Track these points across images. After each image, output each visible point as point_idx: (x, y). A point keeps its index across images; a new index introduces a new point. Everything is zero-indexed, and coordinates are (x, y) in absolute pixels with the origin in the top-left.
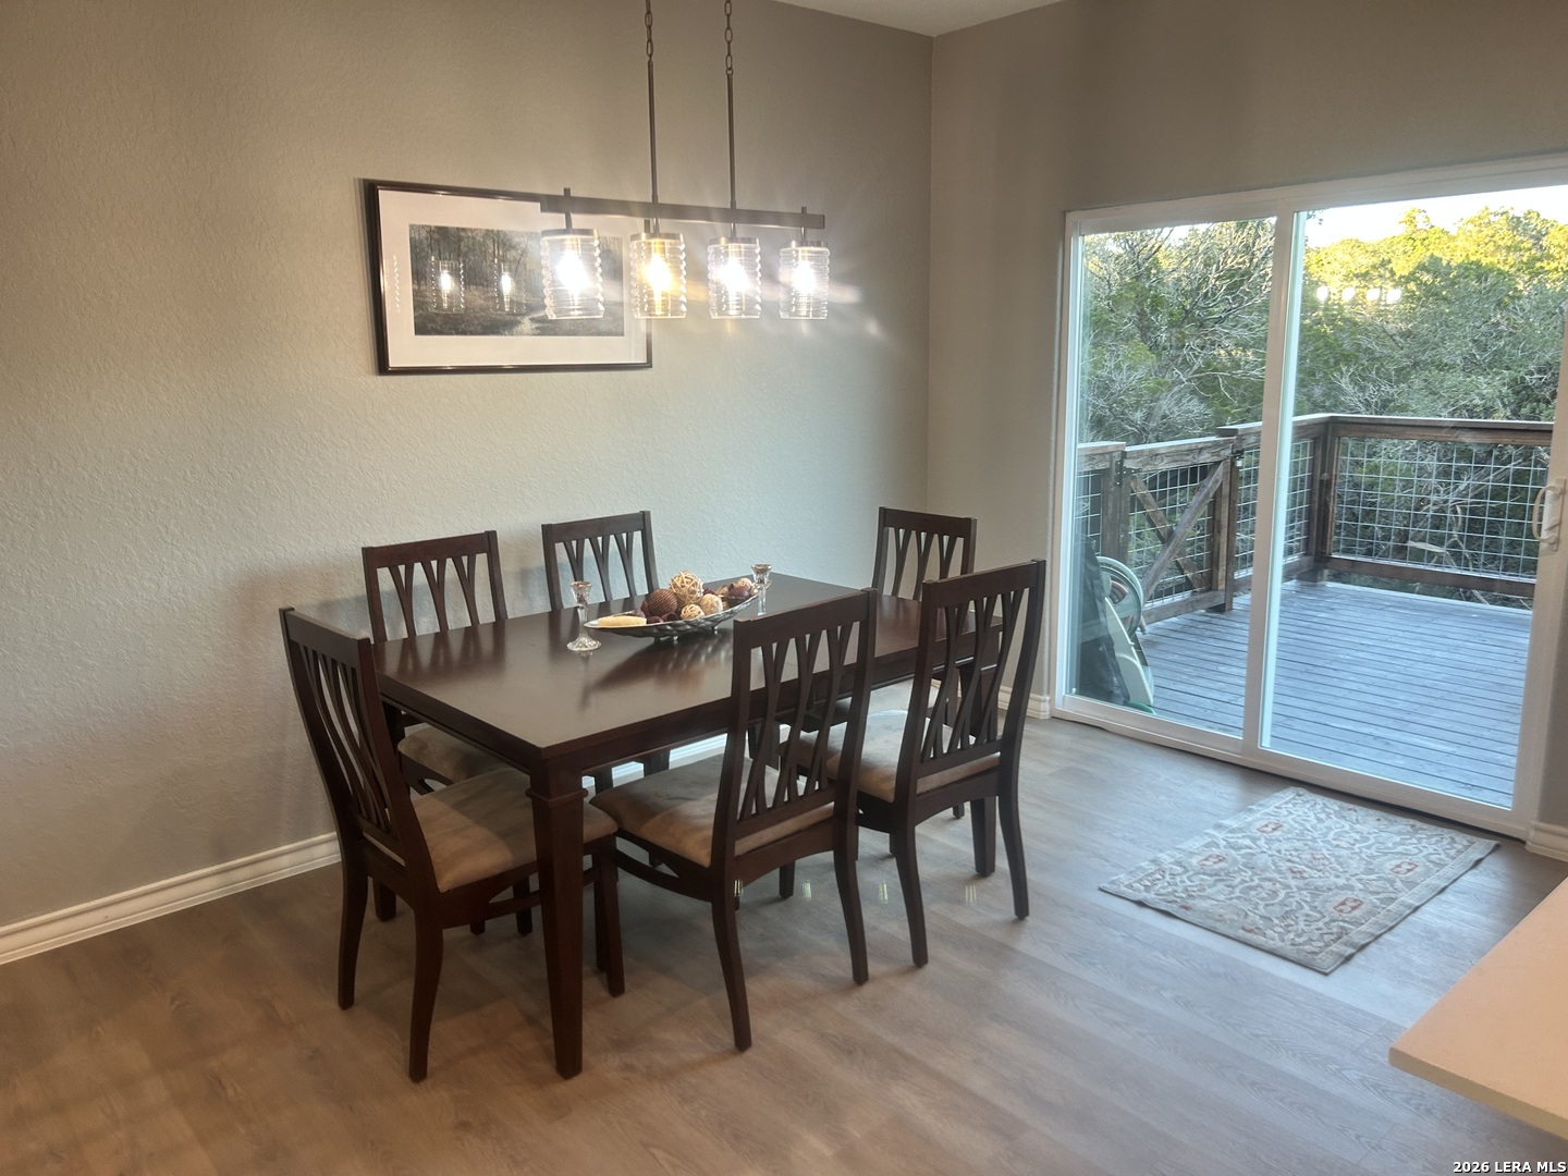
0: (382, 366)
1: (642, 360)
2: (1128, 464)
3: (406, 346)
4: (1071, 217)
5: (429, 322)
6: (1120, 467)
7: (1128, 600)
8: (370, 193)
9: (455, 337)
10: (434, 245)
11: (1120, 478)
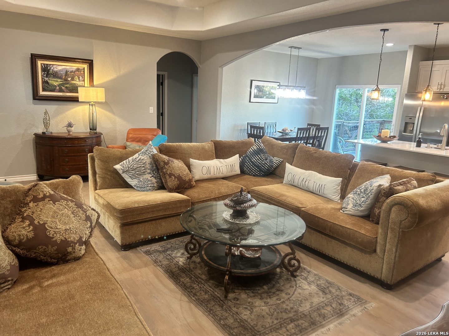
0: (250, 102)
1: (277, 102)
2: (344, 124)
3: (253, 99)
4: (337, 86)
5: (256, 97)
6: (343, 124)
7: (342, 143)
8: (252, 81)
9: (257, 98)
10: (257, 87)
11: (343, 126)
